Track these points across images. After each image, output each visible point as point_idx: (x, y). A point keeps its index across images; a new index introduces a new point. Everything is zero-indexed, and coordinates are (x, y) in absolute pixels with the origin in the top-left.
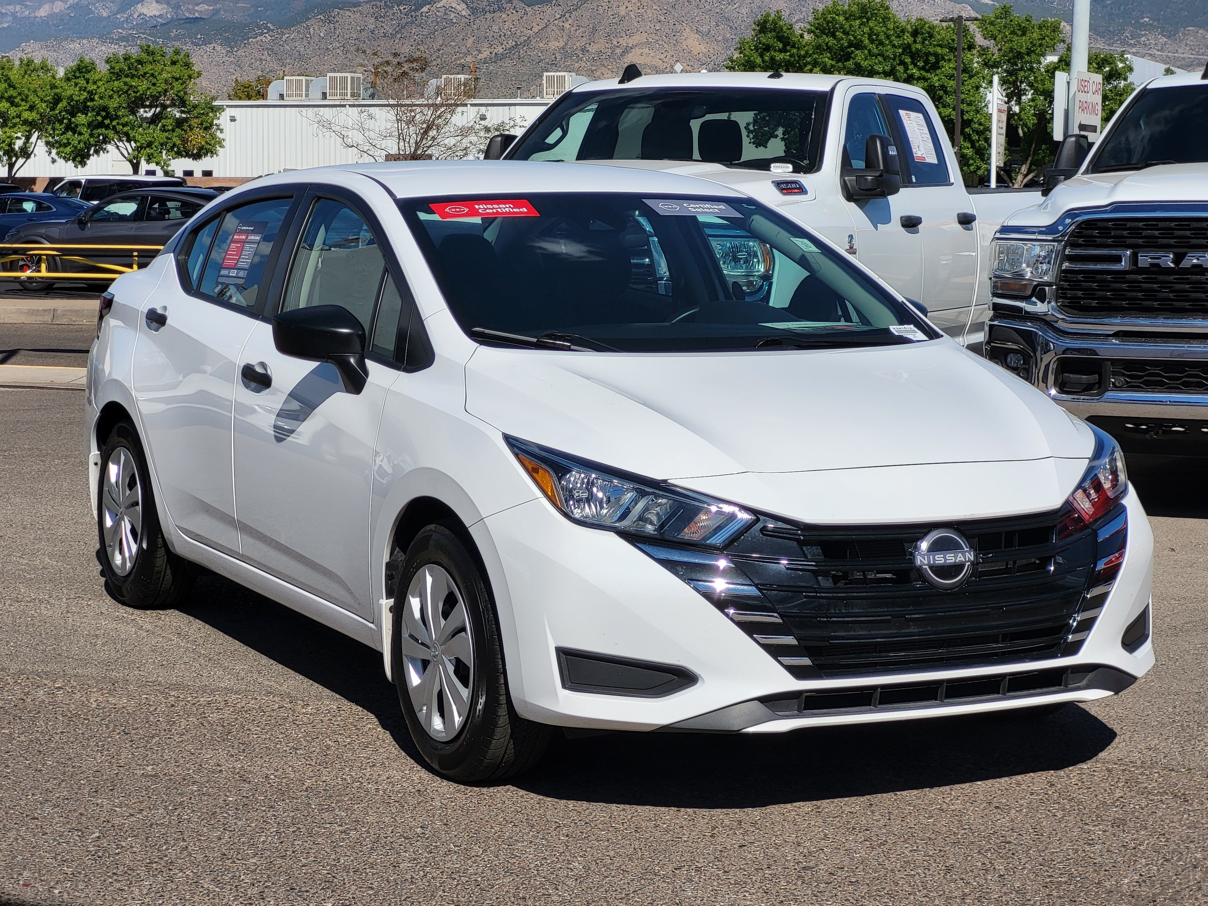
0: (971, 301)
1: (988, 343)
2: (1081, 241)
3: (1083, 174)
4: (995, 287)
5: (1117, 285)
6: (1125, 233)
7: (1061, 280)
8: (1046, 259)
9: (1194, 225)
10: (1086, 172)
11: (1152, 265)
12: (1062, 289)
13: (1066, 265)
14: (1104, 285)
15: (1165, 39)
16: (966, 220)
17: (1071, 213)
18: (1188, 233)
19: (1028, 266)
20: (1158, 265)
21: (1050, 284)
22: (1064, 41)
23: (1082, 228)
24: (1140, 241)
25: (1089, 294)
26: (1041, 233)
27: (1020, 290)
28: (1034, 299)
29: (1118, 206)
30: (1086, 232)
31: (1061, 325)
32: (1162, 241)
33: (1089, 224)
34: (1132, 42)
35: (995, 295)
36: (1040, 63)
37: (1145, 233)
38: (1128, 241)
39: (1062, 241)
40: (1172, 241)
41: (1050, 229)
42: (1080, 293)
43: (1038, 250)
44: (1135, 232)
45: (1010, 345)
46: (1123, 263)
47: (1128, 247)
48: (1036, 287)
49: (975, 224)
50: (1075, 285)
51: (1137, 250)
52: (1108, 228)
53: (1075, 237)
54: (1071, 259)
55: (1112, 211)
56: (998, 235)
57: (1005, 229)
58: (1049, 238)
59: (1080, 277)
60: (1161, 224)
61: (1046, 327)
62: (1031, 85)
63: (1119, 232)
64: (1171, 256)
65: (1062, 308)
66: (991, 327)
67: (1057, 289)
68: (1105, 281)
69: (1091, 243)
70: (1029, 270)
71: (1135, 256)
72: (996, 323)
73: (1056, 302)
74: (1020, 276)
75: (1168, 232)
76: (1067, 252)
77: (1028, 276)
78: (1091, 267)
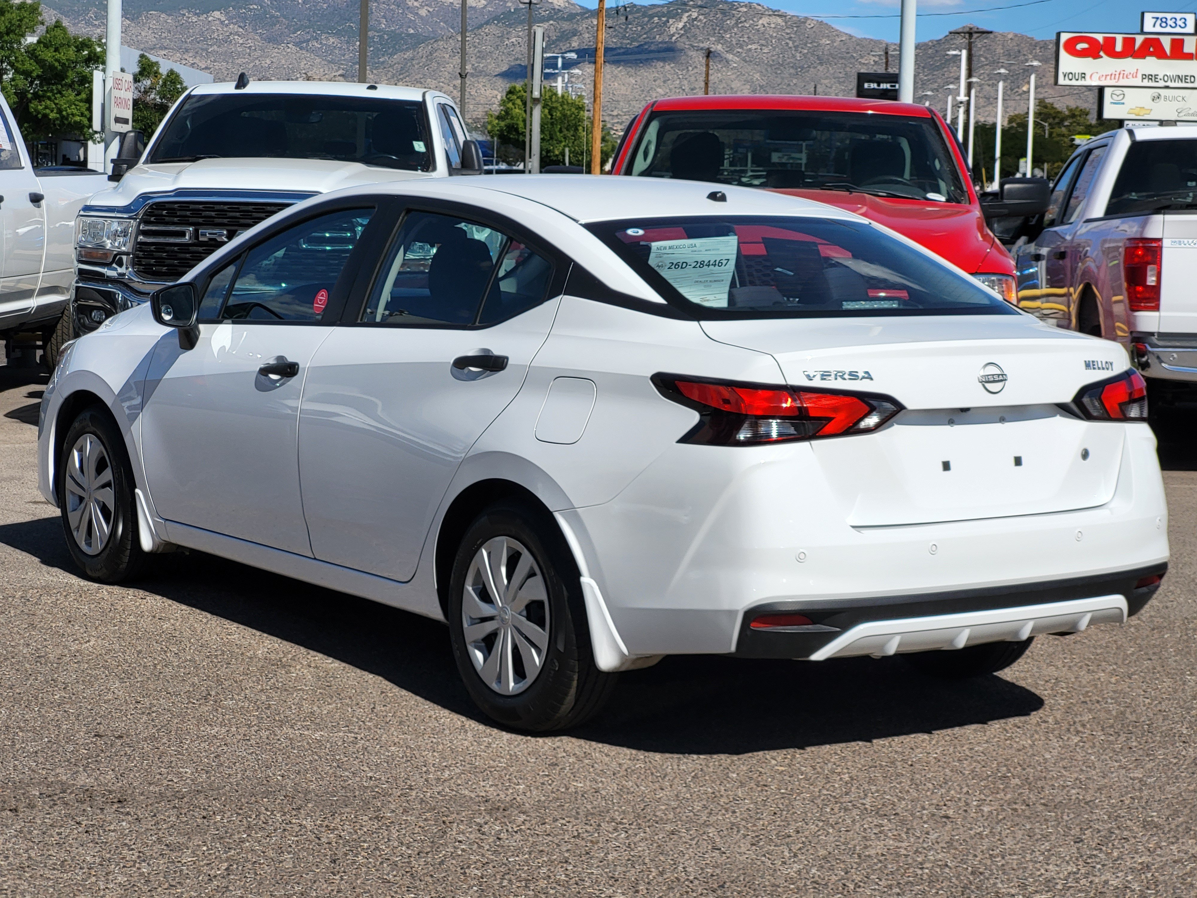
0: (39, 269)
1: (76, 301)
2: (152, 219)
3: (144, 163)
4: (80, 255)
5: (182, 255)
6: (188, 213)
7: (136, 250)
8: (125, 233)
9: (243, 208)
10: (146, 162)
11: (210, 239)
12: (138, 257)
13: (141, 237)
14: (172, 255)
15: (129, 22)
16: (36, 199)
17: (145, 197)
18: (238, 214)
19: (108, 238)
20: (215, 240)
21: (127, 254)
22: (43, 24)
23: (153, 209)
24: (201, 220)
25: (160, 262)
26: (118, 212)
27: (100, 258)
28: (114, 265)
29: (180, 192)
30: (156, 212)
31: (136, 286)
32: (217, 220)
33: (160, 206)
34: (97, 23)
35: (80, 262)
36: (20, 43)
37: (204, 214)
38: (191, 220)
39: (136, 219)
40: (225, 221)
41: (125, 209)
42: (152, 261)
43: (115, 226)
44: (196, 213)
45: (91, 303)
46: (187, 237)
47: (191, 224)
48: (116, 255)
49: (43, 202)
50: (149, 255)
51: (197, 227)
52: (174, 209)
53: (148, 215)
54: (145, 233)
55: (176, 195)
56: (82, 213)
57: (87, 208)
58: (125, 216)
59: (152, 248)
60: (217, 207)
61: (125, 288)
62: (12, 65)
63: (183, 213)
64: (225, 232)
65: (138, 273)
66: (77, 288)
67: (133, 258)
68: (173, 251)
69: (160, 221)
70: (109, 242)
71: (196, 231)
72: (80, 285)
73: (133, 268)
74: (102, 246)
75: (222, 213)
76: (141, 228)
77: (109, 246)
78: (161, 240)
